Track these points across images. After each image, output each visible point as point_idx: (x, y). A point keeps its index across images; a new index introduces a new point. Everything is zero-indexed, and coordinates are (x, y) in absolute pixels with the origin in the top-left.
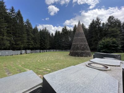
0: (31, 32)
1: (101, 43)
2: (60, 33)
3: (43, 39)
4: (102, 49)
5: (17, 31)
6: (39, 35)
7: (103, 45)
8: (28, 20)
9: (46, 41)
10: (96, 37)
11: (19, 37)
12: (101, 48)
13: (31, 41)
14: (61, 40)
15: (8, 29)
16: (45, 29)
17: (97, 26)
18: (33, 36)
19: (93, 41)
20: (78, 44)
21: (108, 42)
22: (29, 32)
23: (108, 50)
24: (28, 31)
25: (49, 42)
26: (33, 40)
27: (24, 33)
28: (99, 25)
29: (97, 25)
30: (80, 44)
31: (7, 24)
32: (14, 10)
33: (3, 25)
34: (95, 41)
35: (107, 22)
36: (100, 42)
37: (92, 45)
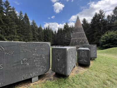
0: (36, 31)
1: (103, 38)
2: (62, 30)
3: (47, 36)
4: (105, 44)
5: (24, 31)
6: (43, 33)
7: (106, 39)
8: (33, 20)
9: (49, 38)
10: (98, 32)
11: (26, 35)
12: (103, 42)
13: (36, 39)
14: (63, 37)
15: (18, 29)
16: (49, 27)
17: (100, 20)
18: (38, 34)
19: (95, 36)
20: (76, 39)
21: (112, 36)
22: (35, 31)
23: (112, 45)
24: (33, 30)
25: (52, 39)
26: (38, 38)
27: (30, 32)
28: (102, 18)
29: (100, 18)
30: (78, 39)
31: (17, 25)
32: (22, 14)
33: (14, 27)
34: (97, 35)
35: (113, 14)
36: (103, 36)
37: (95, 41)
